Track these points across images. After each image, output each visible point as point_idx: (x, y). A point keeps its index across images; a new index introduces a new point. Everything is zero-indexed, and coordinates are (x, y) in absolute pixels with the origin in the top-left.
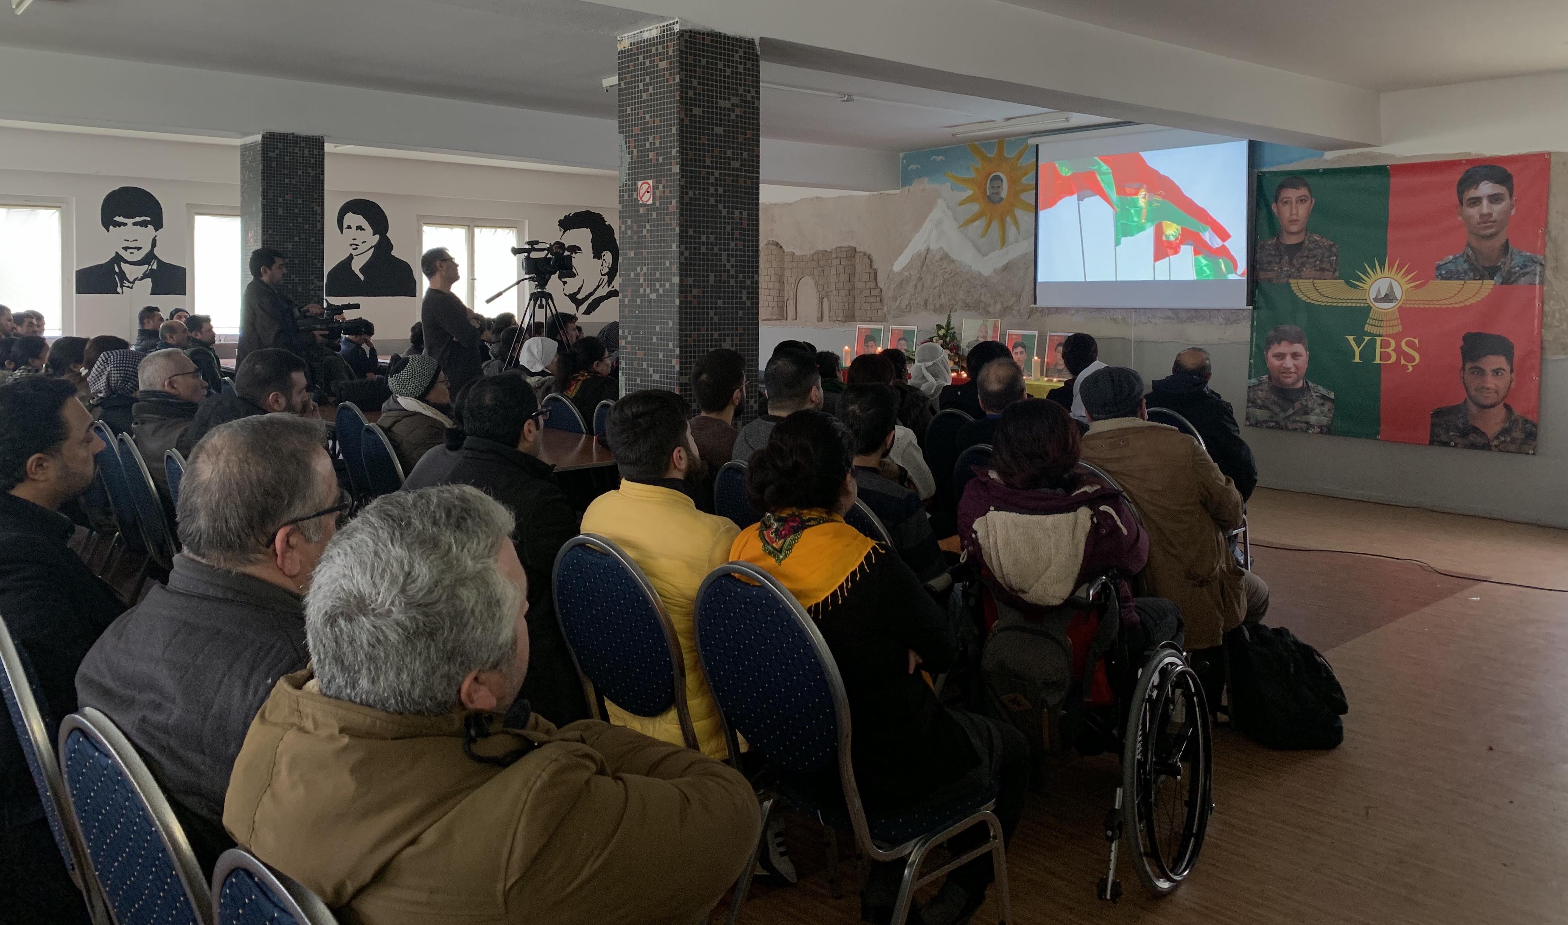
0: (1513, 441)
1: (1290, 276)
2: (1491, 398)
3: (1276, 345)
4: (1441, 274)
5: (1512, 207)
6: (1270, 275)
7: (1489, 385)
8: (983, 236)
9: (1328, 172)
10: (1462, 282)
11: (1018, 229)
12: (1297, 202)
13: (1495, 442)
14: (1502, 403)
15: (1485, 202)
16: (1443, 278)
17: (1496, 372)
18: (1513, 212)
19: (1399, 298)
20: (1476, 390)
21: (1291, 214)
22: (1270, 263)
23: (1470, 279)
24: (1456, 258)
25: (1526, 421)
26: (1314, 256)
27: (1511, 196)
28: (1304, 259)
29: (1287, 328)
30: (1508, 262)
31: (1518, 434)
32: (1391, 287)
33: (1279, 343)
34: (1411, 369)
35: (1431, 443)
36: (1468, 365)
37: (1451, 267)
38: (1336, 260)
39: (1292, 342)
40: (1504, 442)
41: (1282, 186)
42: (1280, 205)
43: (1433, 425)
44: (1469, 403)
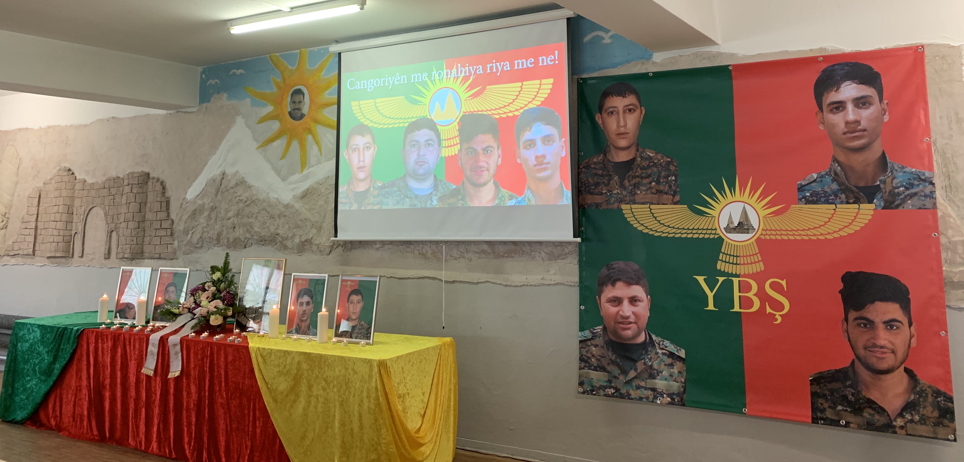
0: (923, 421)
1: (621, 201)
2: (888, 361)
3: (610, 287)
4: (804, 197)
5: (884, 112)
6: (598, 199)
7: (882, 342)
8: (283, 158)
9: (659, 75)
10: (833, 206)
11: (320, 150)
12: (624, 112)
13: (899, 422)
14: (902, 368)
15: (850, 107)
16: (808, 202)
17: (890, 324)
18: (886, 118)
19: (756, 226)
20: (865, 348)
21: (618, 126)
22: (597, 184)
23: (842, 203)
24: (822, 177)
25: (937, 393)
26: (649, 176)
27: (881, 100)
28: (637, 180)
29: (620, 265)
30: (889, 180)
31: (929, 411)
32: (745, 213)
33: (613, 284)
34: (779, 320)
35: (815, 420)
36: (852, 315)
37: (816, 187)
38: (676, 180)
39: (629, 283)
40: (912, 421)
41: (606, 94)
42: (605, 115)
43: (814, 395)
44: (858, 366)
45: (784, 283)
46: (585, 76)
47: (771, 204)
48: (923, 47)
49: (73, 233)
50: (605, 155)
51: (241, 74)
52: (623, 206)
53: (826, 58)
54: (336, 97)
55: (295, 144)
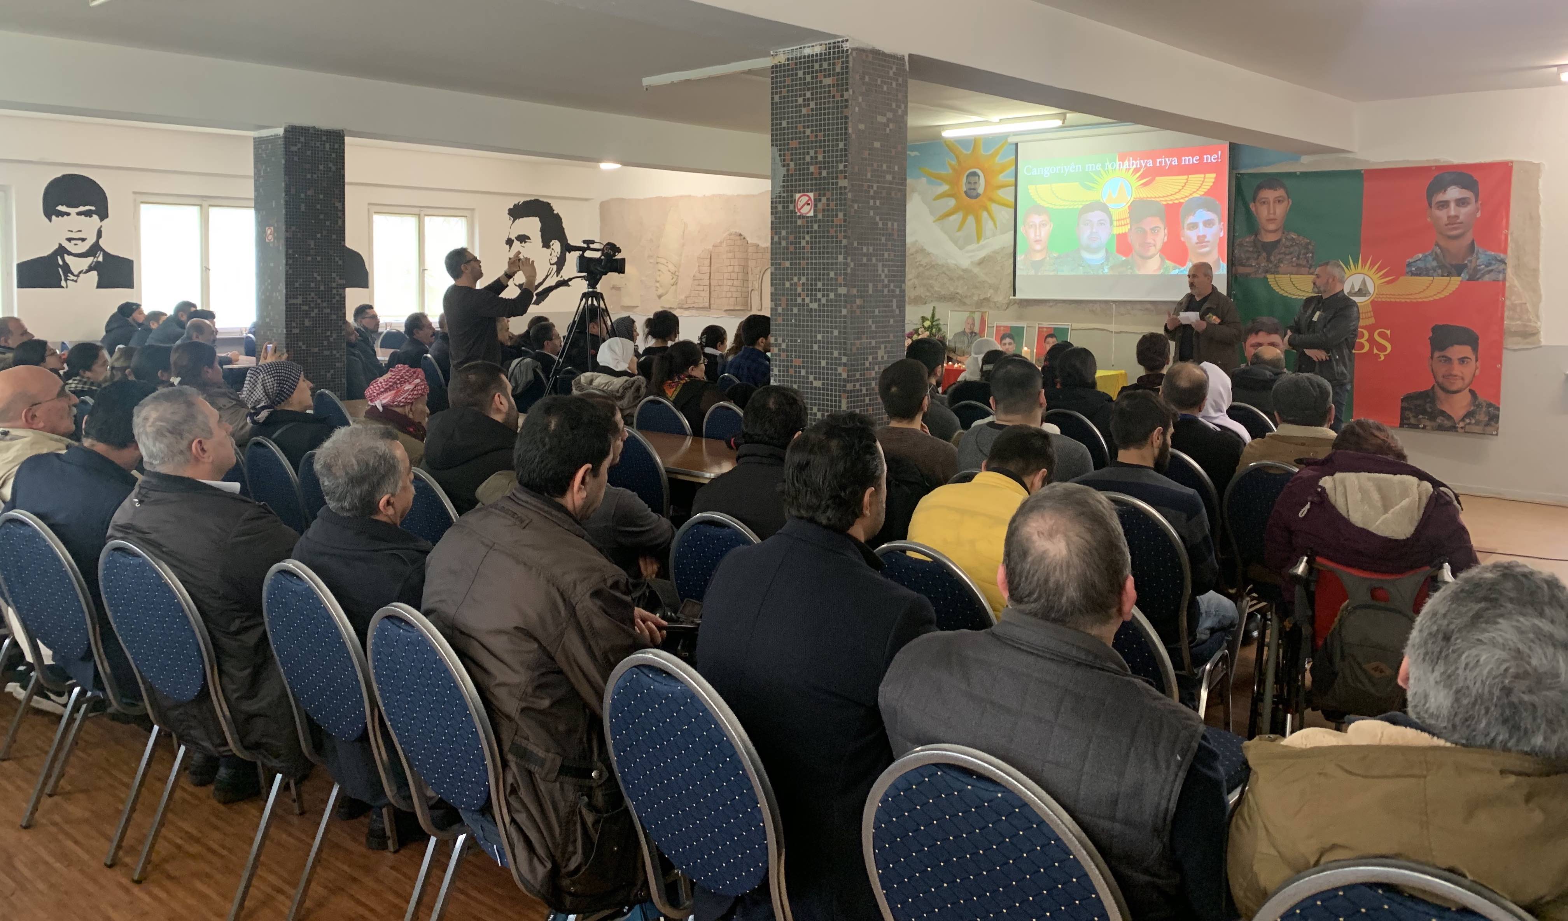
0: (1478, 423)
1: (1267, 272)
2: (1458, 385)
3: (1254, 335)
4: (1411, 271)
5: (1478, 210)
6: (1247, 270)
7: (1454, 373)
8: (960, 229)
9: (1305, 175)
10: (1431, 278)
11: (995, 224)
12: (1274, 202)
13: (1462, 424)
14: (1467, 390)
15: (1452, 205)
16: (1413, 274)
17: (1462, 360)
18: (1479, 215)
19: (1372, 292)
20: (1443, 377)
21: (1269, 214)
22: (1248, 259)
23: (1438, 275)
24: (1426, 256)
25: (1490, 405)
26: (1291, 253)
27: (1476, 201)
28: (1281, 256)
29: (1264, 319)
30: (1474, 261)
31: (1482, 417)
32: (1364, 282)
33: (1257, 333)
34: (1383, 358)
35: (1402, 425)
36: (1437, 354)
37: (1421, 264)
38: (1312, 257)
39: (1270, 332)
40: (1469, 424)
41: (1260, 188)
42: (1258, 204)
43: (1403, 409)
44: (1437, 389)
45: (1388, 332)
46: (1241, 172)
47: (1385, 275)
48: (1512, 162)
49: (750, 289)
50: (1256, 236)
51: (916, 156)
52: (1269, 276)
53: (1438, 168)
54: (1013, 179)
55: (971, 219)
